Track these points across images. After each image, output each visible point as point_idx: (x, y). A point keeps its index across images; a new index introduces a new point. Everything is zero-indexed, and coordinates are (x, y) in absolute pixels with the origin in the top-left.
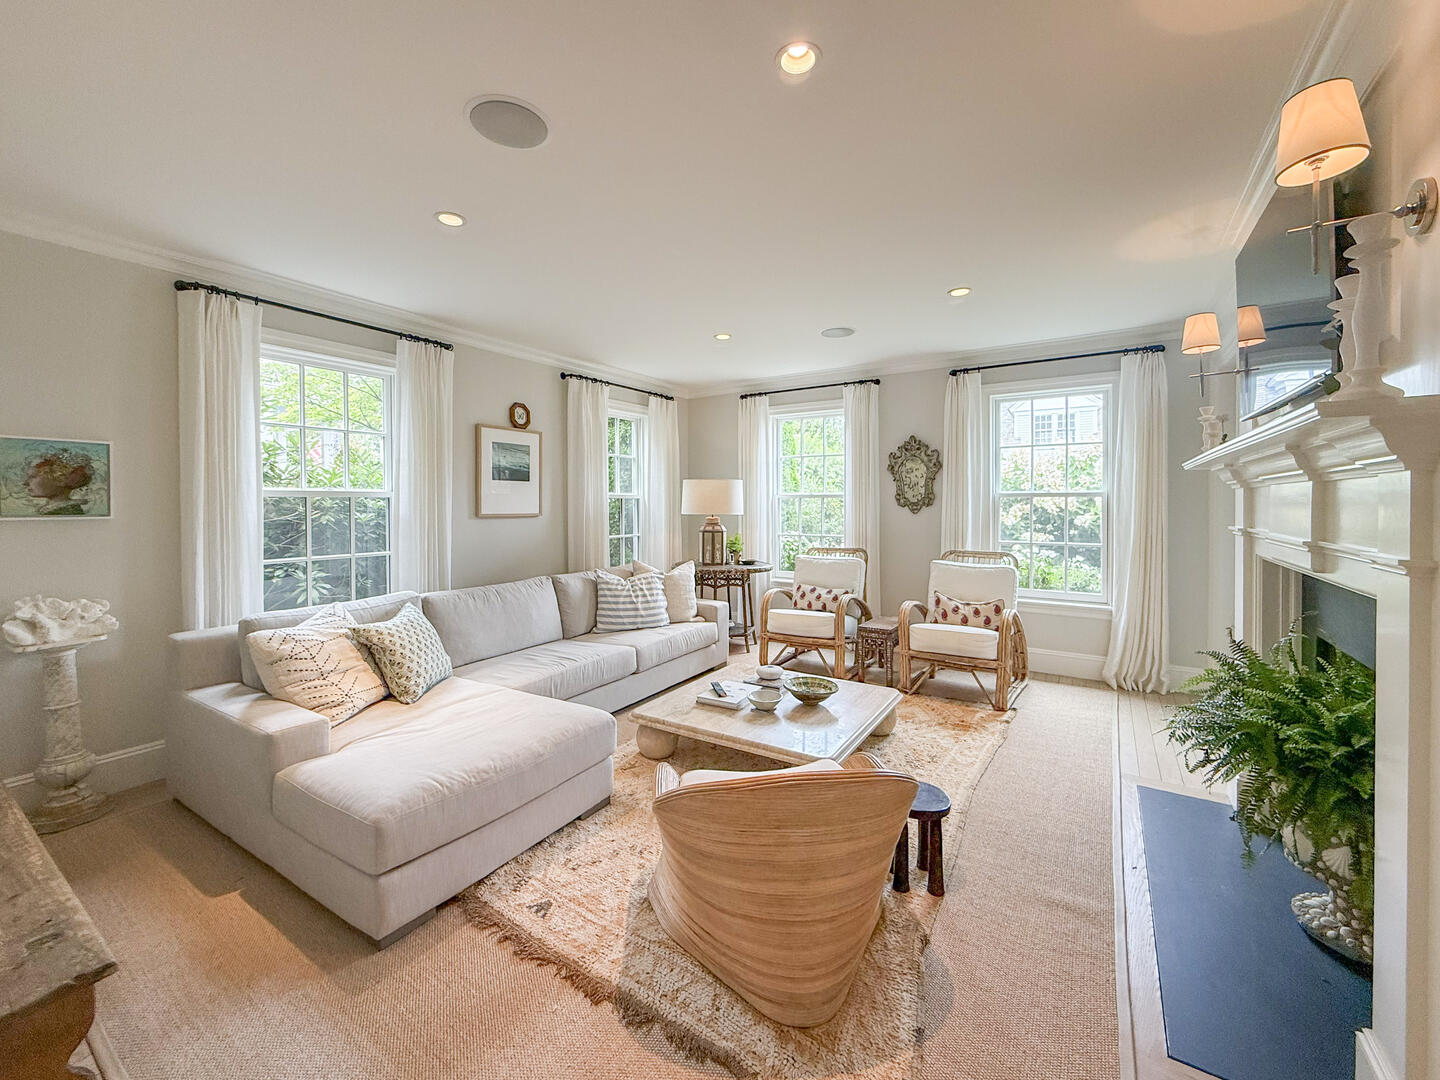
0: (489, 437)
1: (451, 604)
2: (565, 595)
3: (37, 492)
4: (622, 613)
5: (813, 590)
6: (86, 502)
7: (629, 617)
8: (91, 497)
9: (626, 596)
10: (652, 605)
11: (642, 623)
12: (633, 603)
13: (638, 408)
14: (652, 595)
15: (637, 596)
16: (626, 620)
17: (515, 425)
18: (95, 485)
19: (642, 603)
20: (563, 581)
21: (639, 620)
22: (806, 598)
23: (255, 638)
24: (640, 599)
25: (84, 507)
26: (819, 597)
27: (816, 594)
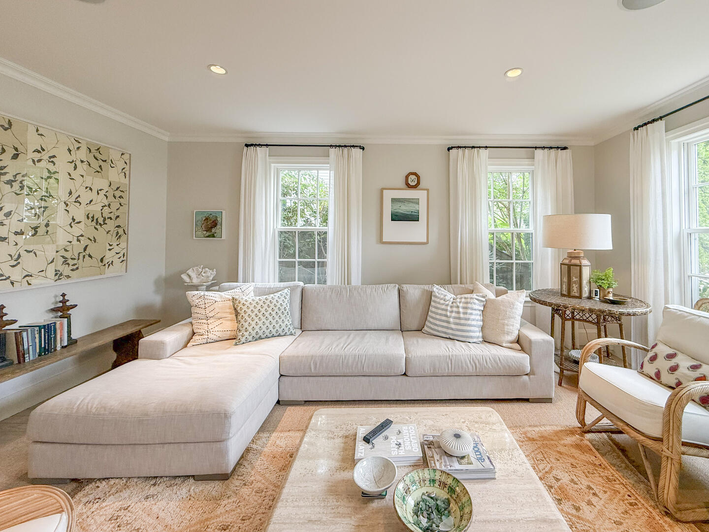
0: (388, 195)
1: (316, 293)
2: (404, 299)
3: (204, 229)
4: (438, 322)
5: (670, 357)
6: (215, 233)
7: (443, 327)
8: (217, 231)
9: (443, 310)
10: (462, 322)
11: (453, 335)
12: (446, 316)
13: (526, 161)
14: (465, 313)
15: (452, 312)
16: (440, 329)
17: (409, 186)
18: (218, 227)
19: (455, 318)
20: (405, 289)
21: (450, 331)
22: (655, 362)
23: (188, 293)
24: (454, 315)
25: (215, 235)
26: (673, 369)
27: (673, 362)
